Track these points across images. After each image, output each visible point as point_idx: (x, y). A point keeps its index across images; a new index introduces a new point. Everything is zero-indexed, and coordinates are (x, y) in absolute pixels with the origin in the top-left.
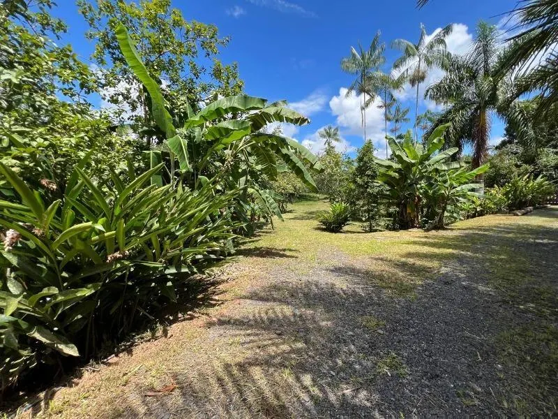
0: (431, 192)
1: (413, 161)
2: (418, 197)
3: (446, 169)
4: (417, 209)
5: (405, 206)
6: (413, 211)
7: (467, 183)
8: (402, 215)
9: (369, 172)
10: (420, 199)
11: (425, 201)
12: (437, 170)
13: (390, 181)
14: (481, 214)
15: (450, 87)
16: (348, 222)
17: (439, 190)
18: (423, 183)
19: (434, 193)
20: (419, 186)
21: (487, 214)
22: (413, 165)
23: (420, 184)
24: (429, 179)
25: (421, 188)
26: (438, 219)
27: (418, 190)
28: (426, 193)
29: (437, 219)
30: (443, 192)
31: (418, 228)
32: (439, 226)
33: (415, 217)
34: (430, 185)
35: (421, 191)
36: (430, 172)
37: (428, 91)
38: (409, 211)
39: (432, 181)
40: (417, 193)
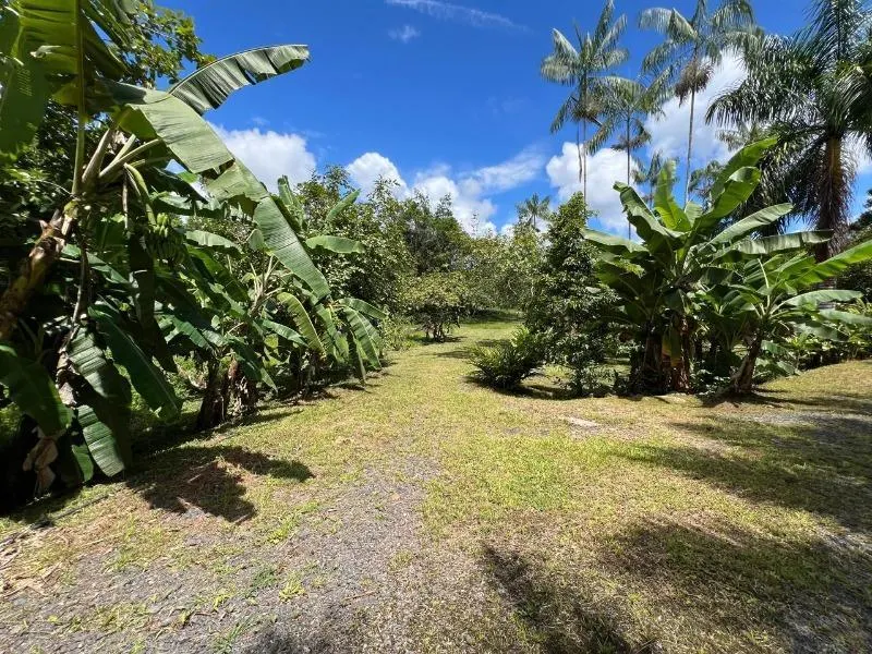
0: (719, 309)
1: (677, 235)
2: (690, 319)
3: (763, 250)
4: (687, 347)
5: (657, 339)
6: (676, 352)
7: (816, 287)
8: (650, 360)
9: (570, 261)
10: (693, 325)
11: (705, 329)
12: (736, 256)
13: (623, 283)
14: (832, 358)
15: (761, 97)
16: (534, 370)
17: (742, 303)
18: (701, 288)
19: (727, 312)
20: (691, 295)
21: (845, 358)
22: (677, 243)
23: (694, 291)
24: (716, 276)
25: (697, 300)
26: (739, 374)
27: (689, 301)
28: (707, 312)
29: (736, 372)
30: (753, 308)
31: (689, 392)
32: (743, 392)
33: (679, 366)
34: (720, 292)
35: (697, 307)
36: (720, 261)
37: (714, 107)
38: (666, 350)
39: (726, 282)
40: (687, 311)
